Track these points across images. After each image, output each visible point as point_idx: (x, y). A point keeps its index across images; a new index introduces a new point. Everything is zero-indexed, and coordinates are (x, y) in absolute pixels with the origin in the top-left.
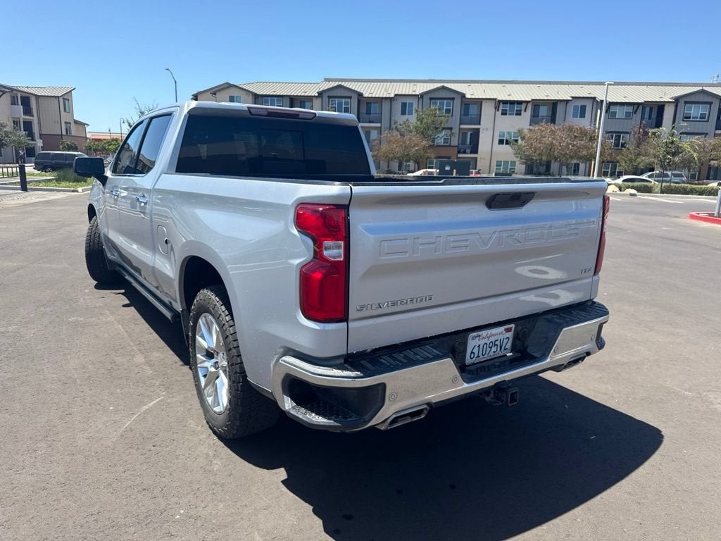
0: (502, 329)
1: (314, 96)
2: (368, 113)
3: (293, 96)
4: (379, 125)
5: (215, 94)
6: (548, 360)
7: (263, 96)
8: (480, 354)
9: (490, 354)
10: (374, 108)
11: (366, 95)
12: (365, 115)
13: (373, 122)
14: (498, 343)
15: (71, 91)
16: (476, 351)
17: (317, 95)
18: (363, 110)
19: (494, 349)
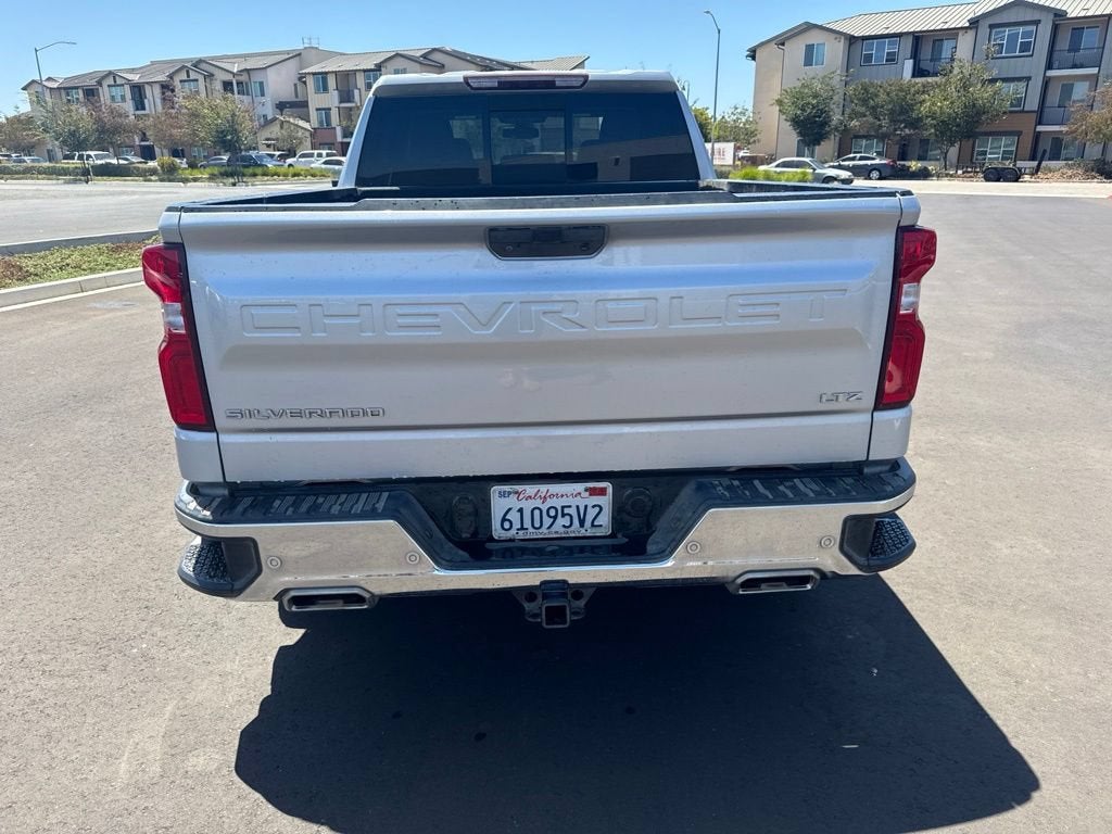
0: (580, 487)
1: (962, 28)
2: (1074, 48)
3: (921, 32)
4: (1095, 70)
5: (783, 44)
6: (670, 563)
7: (864, 38)
8: (527, 524)
9: (554, 529)
10: (1089, 38)
11: (1072, 14)
12: (1066, 53)
13: (1082, 66)
14: (573, 511)
15: (583, 62)
16: (514, 517)
17: (967, 24)
18: (1064, 43)
19: (562, 521)
